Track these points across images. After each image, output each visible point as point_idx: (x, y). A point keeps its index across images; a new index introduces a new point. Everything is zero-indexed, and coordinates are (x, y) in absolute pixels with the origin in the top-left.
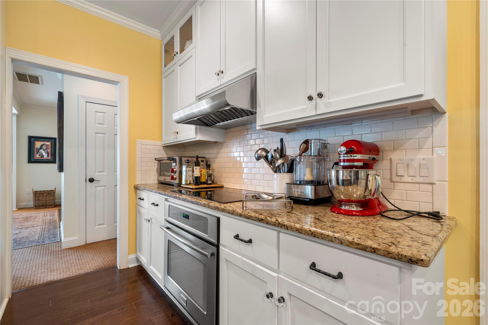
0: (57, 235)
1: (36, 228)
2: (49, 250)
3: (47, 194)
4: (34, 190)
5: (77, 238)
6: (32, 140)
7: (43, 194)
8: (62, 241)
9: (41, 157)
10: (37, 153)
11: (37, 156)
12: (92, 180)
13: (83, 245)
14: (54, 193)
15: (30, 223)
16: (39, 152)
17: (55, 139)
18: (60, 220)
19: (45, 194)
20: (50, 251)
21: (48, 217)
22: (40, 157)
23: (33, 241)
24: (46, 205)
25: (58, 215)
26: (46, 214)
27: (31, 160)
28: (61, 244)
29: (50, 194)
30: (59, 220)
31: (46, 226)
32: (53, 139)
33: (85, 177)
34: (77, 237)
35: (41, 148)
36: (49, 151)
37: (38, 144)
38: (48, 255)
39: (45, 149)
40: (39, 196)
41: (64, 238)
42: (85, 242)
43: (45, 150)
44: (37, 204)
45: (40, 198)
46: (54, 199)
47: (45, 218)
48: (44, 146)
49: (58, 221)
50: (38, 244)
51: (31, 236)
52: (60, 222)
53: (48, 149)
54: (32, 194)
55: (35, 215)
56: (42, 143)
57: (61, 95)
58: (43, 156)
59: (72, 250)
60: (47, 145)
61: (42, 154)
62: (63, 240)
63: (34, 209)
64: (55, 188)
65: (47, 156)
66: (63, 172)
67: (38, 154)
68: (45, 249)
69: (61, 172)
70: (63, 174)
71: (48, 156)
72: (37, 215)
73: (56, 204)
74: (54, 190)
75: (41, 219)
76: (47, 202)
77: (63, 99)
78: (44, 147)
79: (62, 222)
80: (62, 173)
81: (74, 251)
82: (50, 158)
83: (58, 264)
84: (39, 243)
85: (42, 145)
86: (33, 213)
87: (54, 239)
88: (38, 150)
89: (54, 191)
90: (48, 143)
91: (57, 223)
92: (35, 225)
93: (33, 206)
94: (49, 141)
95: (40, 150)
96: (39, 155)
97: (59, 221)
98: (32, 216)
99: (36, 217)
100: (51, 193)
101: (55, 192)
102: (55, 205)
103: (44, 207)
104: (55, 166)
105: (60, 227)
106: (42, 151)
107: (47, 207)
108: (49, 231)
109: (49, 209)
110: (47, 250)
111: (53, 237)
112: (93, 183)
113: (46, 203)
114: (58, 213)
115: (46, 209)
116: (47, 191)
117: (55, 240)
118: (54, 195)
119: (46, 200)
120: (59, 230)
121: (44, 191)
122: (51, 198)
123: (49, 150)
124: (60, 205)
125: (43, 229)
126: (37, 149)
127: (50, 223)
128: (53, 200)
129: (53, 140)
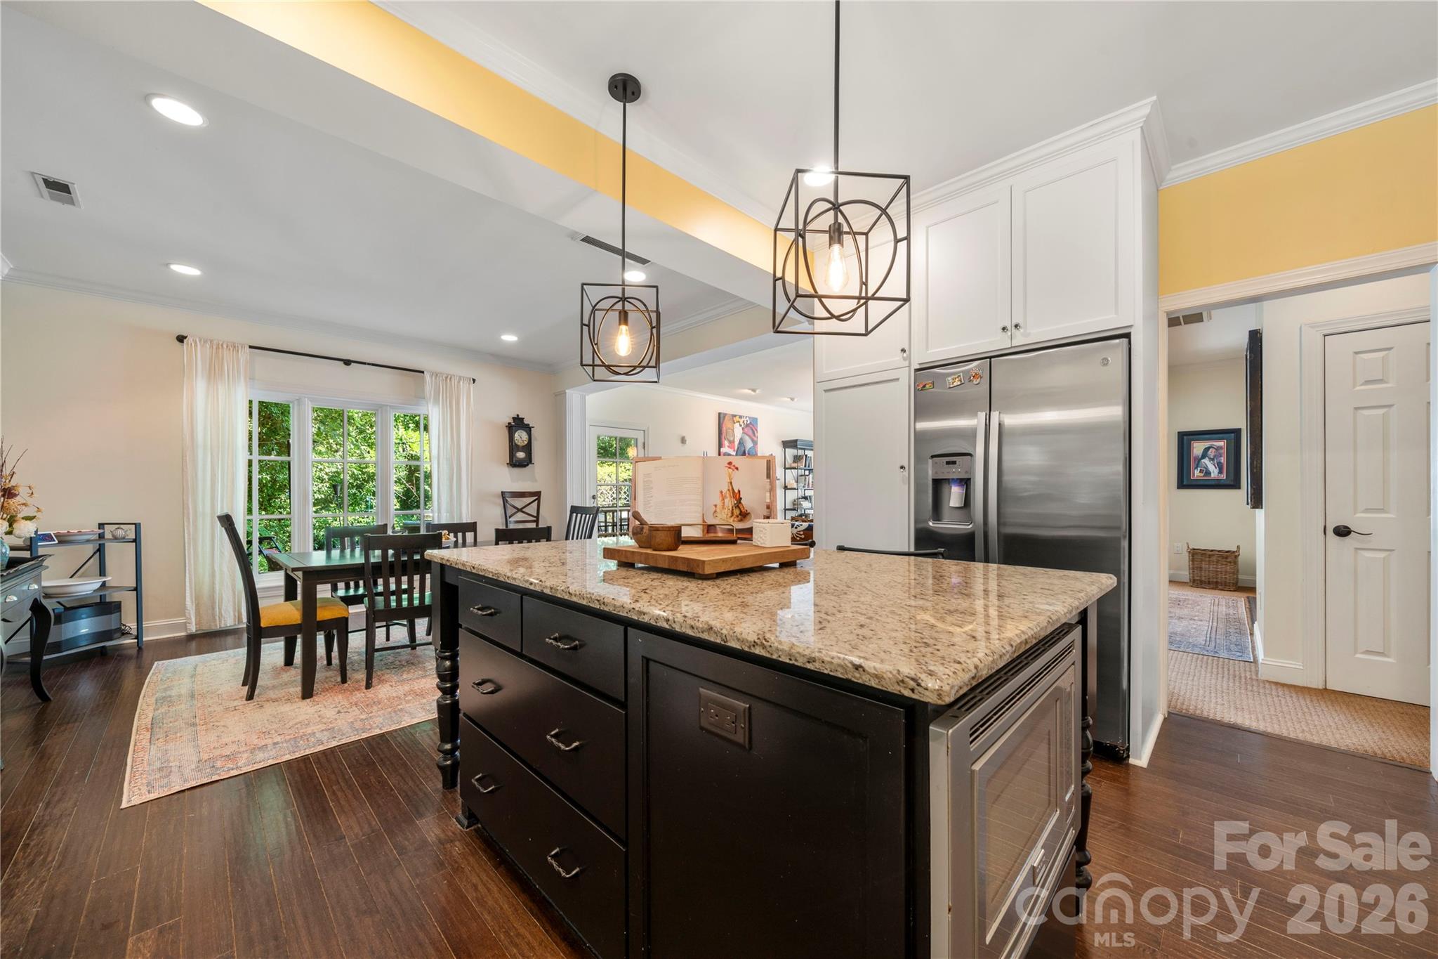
0: (1247, 648)
1: (1199, 623)
2: (1229, 670)
3: (1219, 559)
4: (1191, 547)
5: (1298, 667)
6: (1185, 439)
7: (1210, 556)
8: (1260, 661)
9: (1204, 476)
10: (1196, 468)
11: (1197, 472)
12: (1342, 532)
13: (1316, 687)
14: (1236, 557)
15: (1185, 612)
16: (1200, 465)
17: (1237, 432)
18: (1253, 619)
19: (1214, 559)
20: (1231, 672)
21: (1223, 609)
22: (1202, 475)
23: (1195, 645)
24: (1217, 583)
25: (1247, 609)
26: (1217, 601)
27: (1184, 481)
28: (1255, 668)
29: (1227, 558)
30: (1250, 620)
31: (1220, 625)
32: (1232, 433)
33: (1323, 521)
34: (1300, 665)
35: (1204, 455)
36: (1222, 461)
37: (1198, 448)
38: (1229, 679)
39: (1215, 456)
40: (1202, 560)
41: (1265, 656)
42: (1323, 683)
43: (1213, 460)
44: (1196, 578)
45: (1204, 565)
46: (1236, 572)
47: (1216, 608)
48: (1211, 450)
49: (1246, 622)
50: (1206, 653)
51: (1189, 634)
52: (1253, 623)
53: (1221, 456)
54: (1187, 554)
55: (1193, 598)
56: (1207, 444)
57: (1255, 338)
58: (1208, 473)
59: (1285, 689)
60: (1218, 448)
61: (1207, 468)
62: (1263, 660)
63: (1191, 586)
64: (1238, 547)
65: (1219, 473)
66: (1262, 508)
67: (1199, 469)
68: (1220, 666)
69: (1257, 508)
70: (1260, 513)
71: (1221, 472)
72: (1198, 599)
73: (1239, 584)
74: (1234, 552)
75: (1207, 610)
76: (1220, 576)
77: (1261, 346)
78: (1211, 453)
79: (1259, 625)
80: (1257, 510)
81: (1290, 692)
82: (1224, 476)
83: (1250, 701)
84: (1208, 651)
85: (1207, 449)
86: (1189, 593)
87: (1239, 654)
88: (1198, 460)
89: (1237, 554)
90: (1221, 443)
91: (1245, 624)
92: (1196, 618)
93: (1188, 581)
94: (1222, 439)
95: (1203, 461)
96: (1201, 471)
97: (1250, 623)
98: (1188, 599)
99: (1196, 603)
100: (1230, 557)
101: (1239, 555)
102: (1239, 587)
103: (1212, 586)
104: (1241, 496)
105: (1252, 634)
106: (1206, 461)
107: (1220, 587)
108: (1228, 635)
109: (1223, 592)
110: (1226, 669)
111: (1236, 650)
112: (1347, 539)
113: (1217, 577)
114: (1247, 603)
115: (1217, 591)
116: (1219, 551)
117: (1241, 656)
118: (1236, 563)
119: (1217, 571)
120: (1250, 641)
121: (1212, 551)
122: (1228, 568)
123: (1222, 458)
124: (1253, 589)
125: (1214, 629)
126: (1195, 458)
127: (1228, 621)
128: (1234, 573)
129: (1233, 435)
